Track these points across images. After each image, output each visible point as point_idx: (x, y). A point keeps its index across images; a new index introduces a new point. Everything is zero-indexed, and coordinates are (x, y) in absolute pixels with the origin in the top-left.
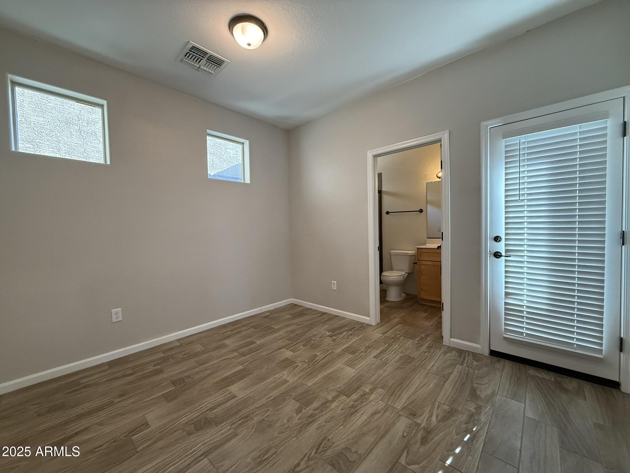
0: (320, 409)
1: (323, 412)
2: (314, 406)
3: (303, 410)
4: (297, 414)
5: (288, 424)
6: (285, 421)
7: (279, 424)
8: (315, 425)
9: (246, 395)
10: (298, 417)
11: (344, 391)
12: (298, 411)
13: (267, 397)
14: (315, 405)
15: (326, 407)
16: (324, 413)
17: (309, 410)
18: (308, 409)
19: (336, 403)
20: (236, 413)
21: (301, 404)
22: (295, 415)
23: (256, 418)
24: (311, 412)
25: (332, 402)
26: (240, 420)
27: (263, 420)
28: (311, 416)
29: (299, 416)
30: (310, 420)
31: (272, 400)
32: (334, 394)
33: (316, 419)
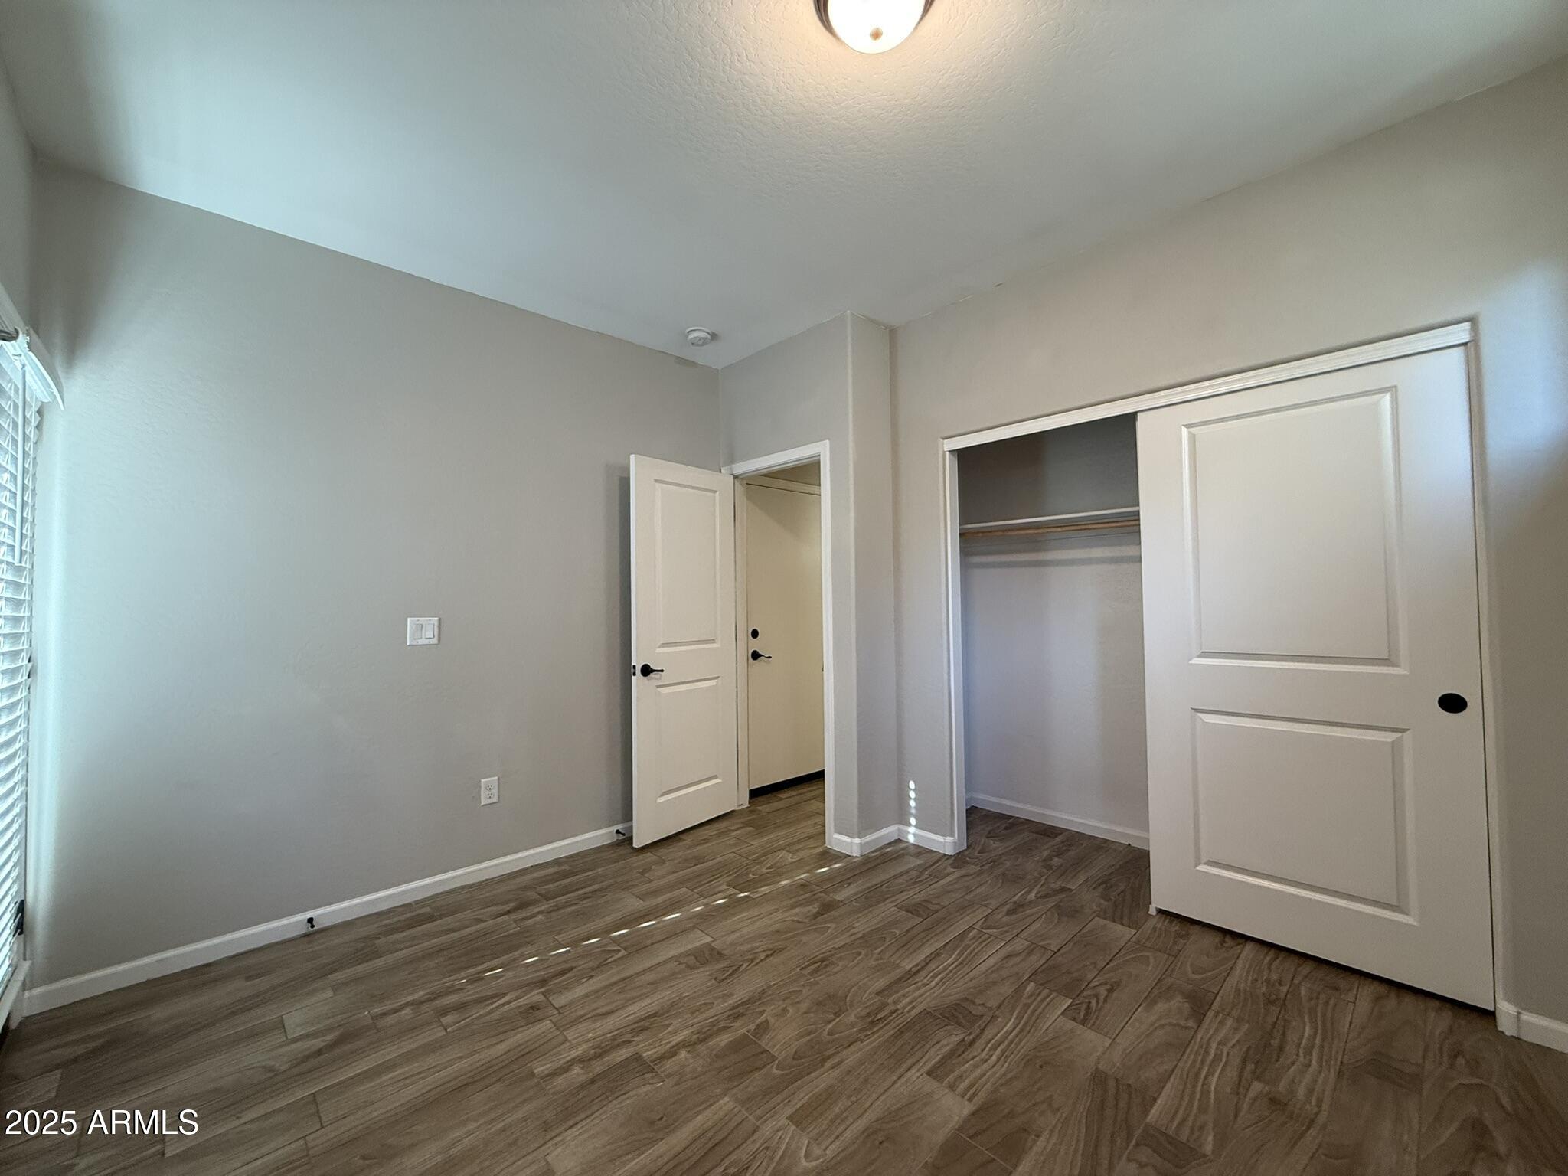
0: (715, 1028)
1: (711, 1022)
2: (726, 1036)
3: (753, 1028)
4: (766, 1021)
5: (784, 1006)
6: (791, 1011)
7: (804, 1006)
8: (731, 1001)
9: (901, 1076)
10: (764, 1015)
11: (638, 1072)
12: (763, 1028)
13: (843, 1067)
14: (724, 1039)
15: (701, 1031)
16: (710, 1020)
17: (742, 1028)
18: (741, 1032)
19: (673, 1040)
20: (901, 1032)
21: (756, 1043)
22: (772, 1021)
23: (852, 1018)
24: (736, 1025)
25: (681, 1044)
26: (885, 1018)
27: (837, 1015)
28: (738, 1016)
29: (763, 1018)
30: (741, 1010)
31: (829, 1057)
32: (669, 1065)
33: (731, 1010)
